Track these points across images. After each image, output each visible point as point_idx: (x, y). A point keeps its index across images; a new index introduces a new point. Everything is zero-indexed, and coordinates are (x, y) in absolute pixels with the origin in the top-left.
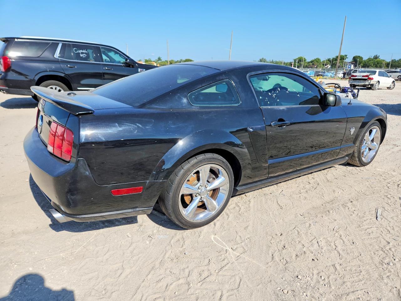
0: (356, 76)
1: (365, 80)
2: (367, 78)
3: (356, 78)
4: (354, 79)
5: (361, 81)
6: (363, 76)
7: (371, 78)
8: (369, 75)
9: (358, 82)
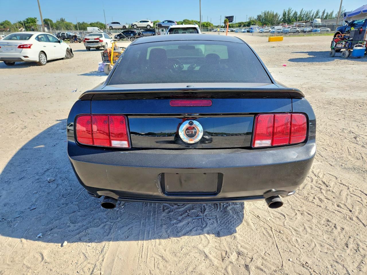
0: (89, 39)
1: (98, 42)
2: (98, 40)
3: (90, 41)
4: (88, 42)
5: (95, 43)
6: (95, 39)
7: (101, 40)
8: (100, 38)
9: (92, 44)
